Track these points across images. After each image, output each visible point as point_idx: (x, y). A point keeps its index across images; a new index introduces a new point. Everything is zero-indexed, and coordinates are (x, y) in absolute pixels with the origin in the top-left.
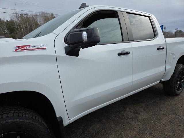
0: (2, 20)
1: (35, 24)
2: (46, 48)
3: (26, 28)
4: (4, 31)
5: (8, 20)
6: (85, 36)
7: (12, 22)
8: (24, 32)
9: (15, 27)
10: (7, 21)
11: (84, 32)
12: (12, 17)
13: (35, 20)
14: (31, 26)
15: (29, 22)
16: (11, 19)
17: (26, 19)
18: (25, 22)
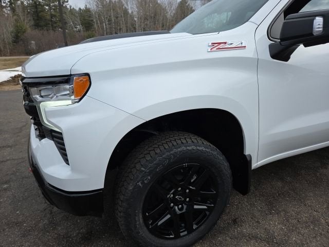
0: (72, 8)
1: (124, 14)
2: (245, 47)
3: (109, 20)
4: (76, 28)
5: (82, 8)
6: (319, 24)
7: (87, 10)
8: (106, 28)
9: (93, 20)
10: (80, 9)
11: (317, 18)
12: (88, 3)
13: (123, 5)
14: (118, 17)
15: (114, 10)
16: (86, 6)
17: (110, 5)
18: (108, 10)
